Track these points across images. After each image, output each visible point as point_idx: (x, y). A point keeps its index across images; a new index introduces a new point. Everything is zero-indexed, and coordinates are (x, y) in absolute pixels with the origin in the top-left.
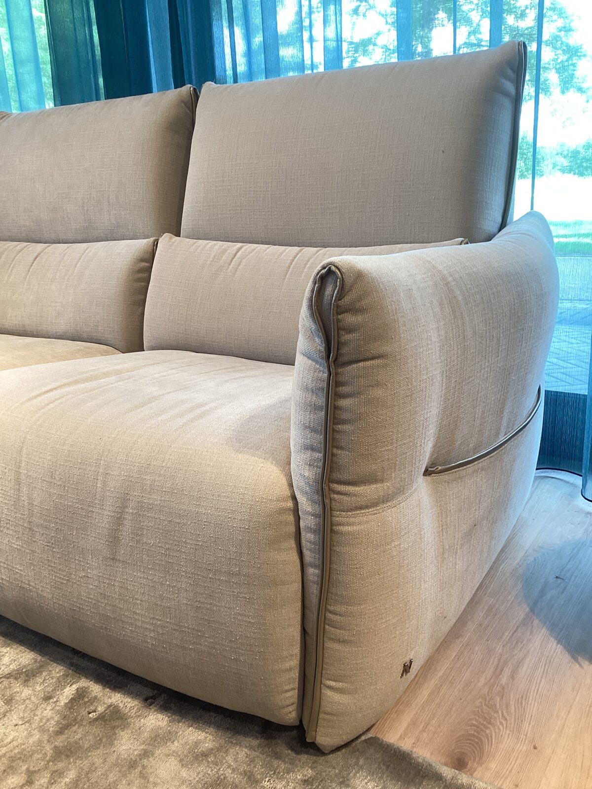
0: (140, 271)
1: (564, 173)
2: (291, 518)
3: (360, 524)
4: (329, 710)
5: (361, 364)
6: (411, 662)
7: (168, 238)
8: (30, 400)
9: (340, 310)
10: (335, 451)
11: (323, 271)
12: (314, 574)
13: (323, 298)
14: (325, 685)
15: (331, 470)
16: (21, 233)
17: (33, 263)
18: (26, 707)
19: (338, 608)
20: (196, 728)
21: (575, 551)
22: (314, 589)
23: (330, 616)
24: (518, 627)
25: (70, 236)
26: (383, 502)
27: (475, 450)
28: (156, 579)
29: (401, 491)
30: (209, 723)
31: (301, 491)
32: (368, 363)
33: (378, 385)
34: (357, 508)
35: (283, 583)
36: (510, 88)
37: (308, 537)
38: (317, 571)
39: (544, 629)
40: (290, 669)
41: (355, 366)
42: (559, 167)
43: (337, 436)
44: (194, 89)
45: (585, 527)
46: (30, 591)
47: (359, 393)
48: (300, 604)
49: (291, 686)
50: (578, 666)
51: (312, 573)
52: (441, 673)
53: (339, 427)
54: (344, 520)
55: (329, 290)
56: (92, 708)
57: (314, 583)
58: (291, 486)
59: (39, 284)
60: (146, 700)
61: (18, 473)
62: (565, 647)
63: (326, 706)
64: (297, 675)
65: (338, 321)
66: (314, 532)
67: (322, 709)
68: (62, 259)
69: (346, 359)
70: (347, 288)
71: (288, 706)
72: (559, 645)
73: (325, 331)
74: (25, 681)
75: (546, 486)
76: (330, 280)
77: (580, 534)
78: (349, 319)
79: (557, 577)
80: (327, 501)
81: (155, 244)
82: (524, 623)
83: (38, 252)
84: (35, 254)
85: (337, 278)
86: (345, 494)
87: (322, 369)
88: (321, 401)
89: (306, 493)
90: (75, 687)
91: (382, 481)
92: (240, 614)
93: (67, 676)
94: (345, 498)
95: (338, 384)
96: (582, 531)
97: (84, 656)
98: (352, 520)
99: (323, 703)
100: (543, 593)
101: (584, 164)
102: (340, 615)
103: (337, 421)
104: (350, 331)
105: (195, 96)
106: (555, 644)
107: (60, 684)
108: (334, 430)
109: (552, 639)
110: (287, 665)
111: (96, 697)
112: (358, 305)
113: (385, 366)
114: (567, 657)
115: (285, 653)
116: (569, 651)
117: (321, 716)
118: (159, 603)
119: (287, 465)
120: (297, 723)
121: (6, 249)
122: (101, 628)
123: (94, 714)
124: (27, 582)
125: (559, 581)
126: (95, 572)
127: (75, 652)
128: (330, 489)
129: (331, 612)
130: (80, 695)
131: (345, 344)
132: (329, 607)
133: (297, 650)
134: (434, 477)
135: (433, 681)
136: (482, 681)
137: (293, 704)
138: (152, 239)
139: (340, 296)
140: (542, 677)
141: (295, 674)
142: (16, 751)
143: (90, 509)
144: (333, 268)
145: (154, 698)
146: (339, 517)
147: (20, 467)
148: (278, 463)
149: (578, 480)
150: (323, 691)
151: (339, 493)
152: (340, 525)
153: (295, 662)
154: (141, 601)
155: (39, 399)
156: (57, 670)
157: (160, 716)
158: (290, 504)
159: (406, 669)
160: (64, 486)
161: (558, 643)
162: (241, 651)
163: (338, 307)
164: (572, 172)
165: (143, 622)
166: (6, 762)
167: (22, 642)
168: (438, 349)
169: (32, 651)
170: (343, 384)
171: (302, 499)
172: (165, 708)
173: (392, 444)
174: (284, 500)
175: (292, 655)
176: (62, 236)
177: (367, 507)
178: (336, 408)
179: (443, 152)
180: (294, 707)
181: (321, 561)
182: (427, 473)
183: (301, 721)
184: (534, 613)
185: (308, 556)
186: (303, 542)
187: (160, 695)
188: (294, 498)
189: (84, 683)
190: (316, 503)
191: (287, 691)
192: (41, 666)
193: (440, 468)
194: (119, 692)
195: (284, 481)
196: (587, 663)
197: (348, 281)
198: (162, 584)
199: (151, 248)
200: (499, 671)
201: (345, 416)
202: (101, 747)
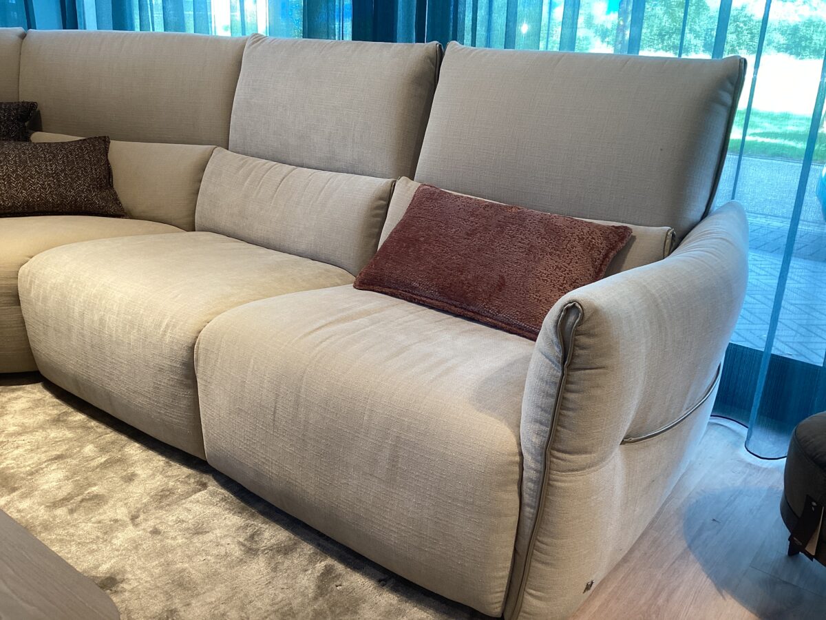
0: (378, 208)
1: (779, 52)
2: (517, 469)
3: (570, 482)
4: (527, 610)
5: (587, 371)
6: (592, 583)
7: (404, 182)
8: (305, 335)
9: (578, 333)
10: (559, 428)
11: (570, 305)
12: (530, 513)
13: (566, 323)
14: (527, 592)
15: (554, 441)
16: (268, 152)
17: (280, 184)
18: (288, 575)
19: (545, 540)
20: (420, 609)
21: (732, 498)
22: (528, 523)
23: (538, 543)
24: (676, 560)
25: (313, 163)
26: (589, 467)
27: (662, 424)
28: (405, 496)
29: (603, 459)
30: (430, 607)
31: (528, 451)
32: (593, 371)
33: (598, 386)
34: (569, 471)
35: (506, 516)
36: (727, 99)
37: (528, 486)
38: (532, 511)
39: (698, 564)
40: (503, 577)
41: (583, 372)
42: (775, 44)
43: (562, 419)
44: (440, 45)
45: (744, 476)
46: (296, 486)
47: (583, 391)
48: (515, 531)
49: (501, 589)
50: (721, 598)
51: (528, 511)
52: (610, 590)
53: (565, 412)
54: (559, 478)
55: (571, 319)
56: (338, 583)
57: (529, 518)
58: (519, 444)
59: (285, 205)
60: (380, 581)
61: (298, 396)
62: (713, 581)
63: (526, 607)
64: (506, 581)
65: (575, 340)
66: (534, 482)
67: (522, 609)
68: (307, 185)
69: (577, 366)
70: (585, 319)
71: (496, 603)
72: (708, 579)
73: (564, 344)
74: (285, 554)
75: (715, 433)
76: (573, 311)
77: (738, 483)
78: (583, 340)
79: (714, 520)
80: (548, 463)
81: (393, 186)
82: (681, 557)
83: (284, 174)
84: (282, 176)
85: (579, 311)
86: (562, 460)
87: (556, 368)
88: (553, 391)
89: (532, 453)
90: (323, 564)
91: (591, 453)
92: (469, 533)
93: (317, 554)
94: (562, 462)
95: (568, 382)
96: (741, 480)
97: (328, 539)
98: (564, 478)
99: (524, 605)
100: (700, 531)
101: (803, 44)
102: (546, 544)
103: (563, 407)
104: (583, 348)
105: (440, 54)
106: (705, 577)
107: (312, 561)
108: (560, 414)
109: (703, 573)
110: (501, 574)
111: (340, 575)
112: (591, 332)
113: (605, 374)
114: (713, 590)
115: (500, 565)
116: (716, 585)
117: (521, 614)
118: (405, 513)
119: (517, 426)
120: (500, 616)
121: (255, 167)
122: (353, 523)
123: (341, 587)
124: (294, 479)
125: (715, 523)
126: (355, 482)
127: (321, 535)
128: (551, 454)
129: (539, 541)
130: (328, 571)
131: (578, 356)
132: (538, 537)
133: (509, 564)
134: (627, 446)
135: (604, 595)
136: (642, 601)
137: (500, 602)
138: (391, 180)
139: (580, 324)
140: (691, 604)
141: (505, 581)
142: (286, 609)
143: (356, 434)
144: (577, 305)
145: (385, 580)
146: (555, 475)
147: (300, 392)
148: (509, 425)
149: (744, 431)
150: (525, 596)
151: (558, 458)
152: (555, 481)
153: (506, 573)
154: (391, 509)
155: (314, 335)
156: (307, 549)
157: (391, 596)
158: (517, 459)
159: (588, 587)
160: (337, 414)
161: (707, 577)
162: (466, 559)
163: (577, 331)
164: (789, 51)
165: (390, 525)
166: (279, 616)
167: (277, 521)
168: (644, 357)
169: (287, 529)
170: (572, 383)
171: (528, 458)
172: (394, 590)
173: (602, 428)
174: (514, 455)
175: (505, 568)
176: (306, 161)
177: (577, 470)
178: (564, 398)
179: (661, 150)
180: (500, 604)
181: (537, 504)
182: (623, 443)
183: (503, 614)
184: (690, 549)
185: (526, 498)
186: (524, 487)
187: (390, 579)
188: (521, 454)
189: (329, 561)
190: (538, 462)
191: (497, 592)
192: (295, 544)
193: (633, 439)
194: (358, 573)
195: (514, 440)
196: (729, 596)
197: (587, 315)
198: (409, 500)
199: (389, 188)
200: (657, 594)
201: (571, 406)
202: (349, 614)
